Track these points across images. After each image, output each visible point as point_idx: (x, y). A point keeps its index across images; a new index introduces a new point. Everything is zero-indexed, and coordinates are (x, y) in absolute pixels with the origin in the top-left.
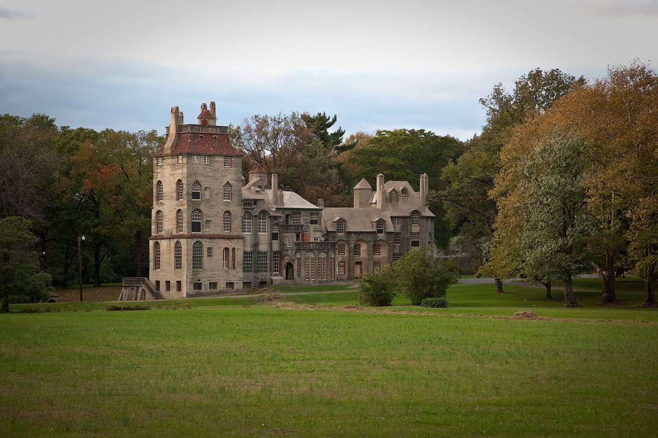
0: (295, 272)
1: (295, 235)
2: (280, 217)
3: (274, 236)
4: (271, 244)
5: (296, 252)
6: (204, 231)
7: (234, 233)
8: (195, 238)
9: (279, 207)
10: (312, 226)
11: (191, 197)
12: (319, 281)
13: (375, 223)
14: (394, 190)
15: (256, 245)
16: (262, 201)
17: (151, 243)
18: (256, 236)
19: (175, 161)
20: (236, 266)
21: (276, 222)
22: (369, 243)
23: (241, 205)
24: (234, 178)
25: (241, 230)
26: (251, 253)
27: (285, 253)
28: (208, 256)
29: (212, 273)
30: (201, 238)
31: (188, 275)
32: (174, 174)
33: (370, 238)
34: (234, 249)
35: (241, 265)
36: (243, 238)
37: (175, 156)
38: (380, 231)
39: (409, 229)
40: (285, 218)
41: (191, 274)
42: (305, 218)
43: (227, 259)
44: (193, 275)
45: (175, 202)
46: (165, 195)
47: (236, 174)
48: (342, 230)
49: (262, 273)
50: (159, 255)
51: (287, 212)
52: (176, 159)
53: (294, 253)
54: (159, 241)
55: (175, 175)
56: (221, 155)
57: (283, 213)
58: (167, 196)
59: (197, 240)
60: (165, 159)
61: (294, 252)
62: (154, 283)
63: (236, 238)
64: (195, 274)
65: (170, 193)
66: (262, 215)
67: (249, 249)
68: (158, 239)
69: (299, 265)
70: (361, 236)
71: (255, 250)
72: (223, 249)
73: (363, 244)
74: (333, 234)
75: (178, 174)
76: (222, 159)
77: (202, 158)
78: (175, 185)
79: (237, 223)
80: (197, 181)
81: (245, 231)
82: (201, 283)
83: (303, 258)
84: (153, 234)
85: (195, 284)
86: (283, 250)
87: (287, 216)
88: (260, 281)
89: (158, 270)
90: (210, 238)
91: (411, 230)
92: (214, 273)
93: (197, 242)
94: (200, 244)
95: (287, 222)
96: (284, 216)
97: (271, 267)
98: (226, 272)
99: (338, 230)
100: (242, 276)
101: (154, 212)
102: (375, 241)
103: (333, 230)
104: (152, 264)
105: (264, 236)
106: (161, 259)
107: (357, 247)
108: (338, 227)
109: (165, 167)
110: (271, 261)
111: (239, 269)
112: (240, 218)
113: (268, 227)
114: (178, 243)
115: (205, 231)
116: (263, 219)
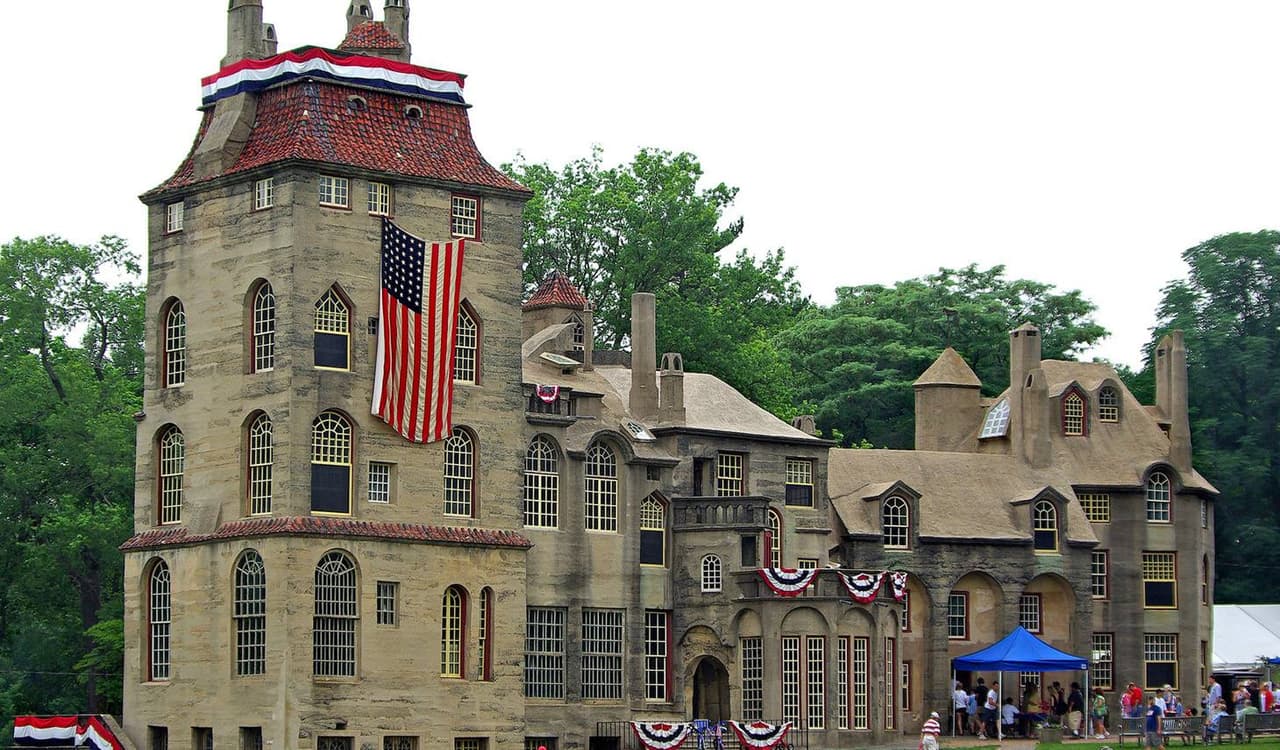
0: (736, 700)
1: (735, 539)
2: (672, 465)
3: (650, 548)
4: (636, 577)
5: (741, 615)
6: (363, 506)
7: (489, 526)
8: (325, 536)
9: (666, 424)
10: (792, 514)
11: (310, 355)
12: (842, 735)
13: (1025, 509)
14: (1074, 388)
15: (576, 580)
16: (592, 401)
17: (134, 566)
18: (577, 543)
19: (240, 202)
20: (495, 668)
21: (657, 485)
22: (1005, 588)
23: (515, 406)
24: (493, 290)
25: (516, 511)
26: (559, 611)
27: (690, 616)
28: (383, 618)
29: (396, 694)
30: (351, 537)
31: (295, 702)
32: (236, 260)
33: (1004, 566)
34: (487, 592)
35: (516, 664)
36: (525, 547)
37: (241, 182)
38: (1045, 540)
39: (1137, 536)
40: (691, 475)
41: (308, 695)
42: (767, 477)
43: (460, 634)
44: (316, 703)
45: (239, 382)
46: (194, 354)
47: (499, 270)
48: (903, 531)
49: (599, 701)
50: (166, 615)
51: (698, 449)
52: (248, 196)
53: (731, 617)
54: (166, 555)
55: (240, 266)
56: (436, 184)
57: (683, 449)
58: (203, 359)
59: (334, 545)
60: (197, 203)
61: (732, 611)
62: (144, 737)
63: (497, 546)
64: (324, 696)
65: (215, 344)
66: (598, 455)
67: (548, 597)
68: (161, 547)
69: (754, 667)
70: (975, 558)
71: (574, 602)
72: (441, 590)
73: (979, 592)
74: (871, 546)
75: (253, 258)
76: (441, 202)
77: (360, 190)
78: (241, 308)
79: (499, 482)
80: (335, 286)
81: (532, 520)
82: (349, 740)
83: (772, 637)
84: (141, 528)
85: (322, 740)
86: (683, 605)
87: (699, 463)
88: (591, 733)
89: (160, 681)
90: (389, 540)
91: (1144, 542)
92: (406, 694)
93: (334, 556)
94: (347, 563)
95: (697, 490)
96: (686, 462)
97: (635, 678)
98: (455, 690)
99: (887, 530)
100: (521, 712)
101: (145, 436)
102: (1027, 579)
103: (866, 531)
104: (133, 659)
105: (610, 547)
106: (172, 635)
107: (959, 600)
108: (887, 521)
109: (198, 236)
110: (636, 650)
111: (509, 677)
112: (513, 463)
113: (624, 509)
114: (248, 558)
115: (368, 507)
116: (606, 471)
